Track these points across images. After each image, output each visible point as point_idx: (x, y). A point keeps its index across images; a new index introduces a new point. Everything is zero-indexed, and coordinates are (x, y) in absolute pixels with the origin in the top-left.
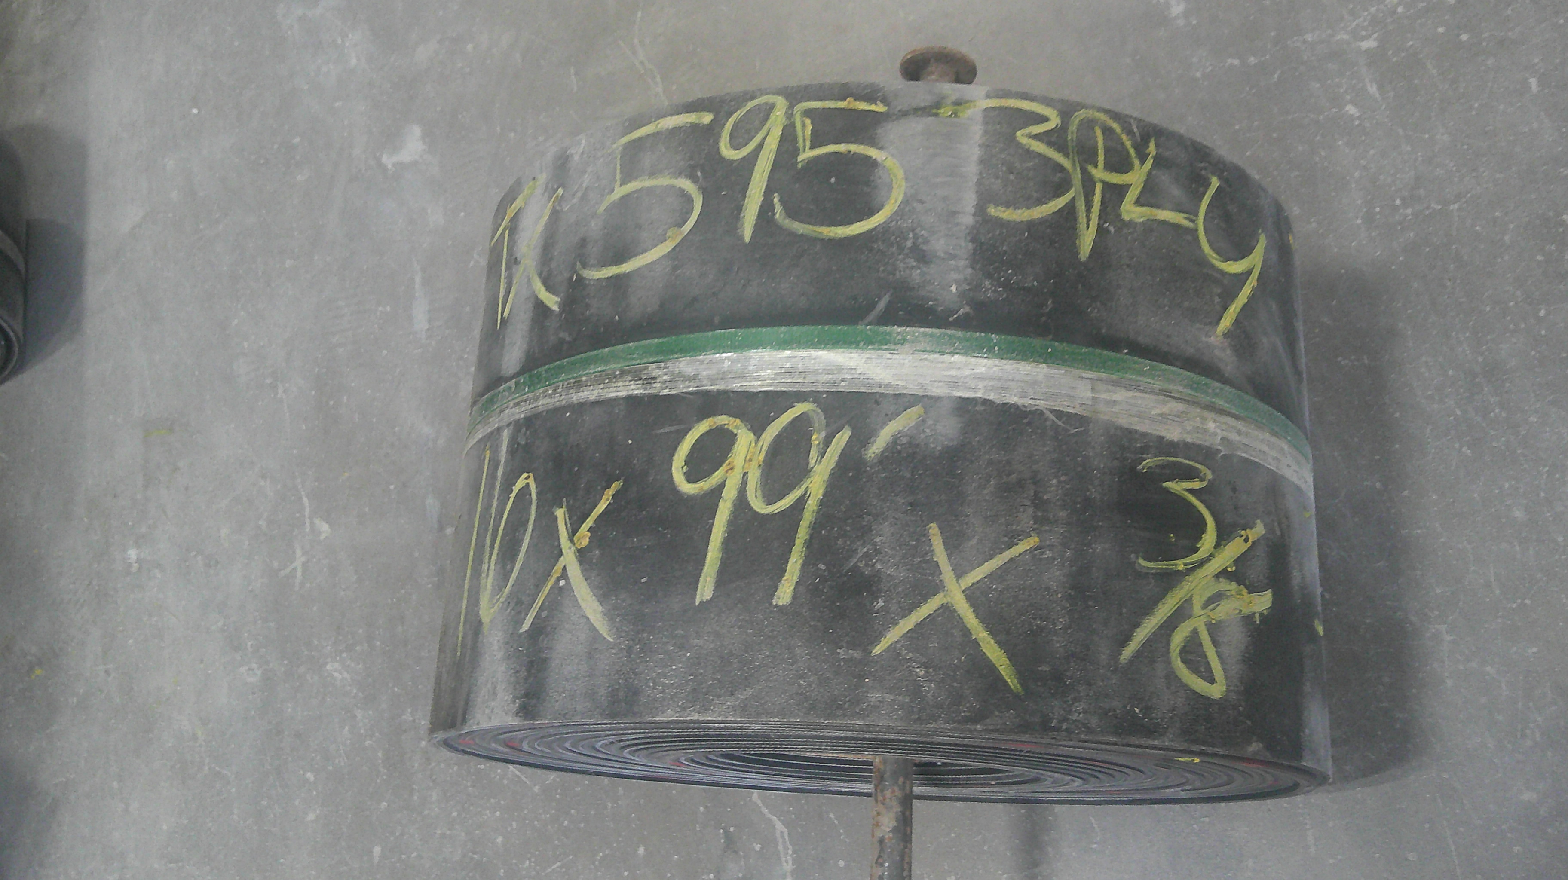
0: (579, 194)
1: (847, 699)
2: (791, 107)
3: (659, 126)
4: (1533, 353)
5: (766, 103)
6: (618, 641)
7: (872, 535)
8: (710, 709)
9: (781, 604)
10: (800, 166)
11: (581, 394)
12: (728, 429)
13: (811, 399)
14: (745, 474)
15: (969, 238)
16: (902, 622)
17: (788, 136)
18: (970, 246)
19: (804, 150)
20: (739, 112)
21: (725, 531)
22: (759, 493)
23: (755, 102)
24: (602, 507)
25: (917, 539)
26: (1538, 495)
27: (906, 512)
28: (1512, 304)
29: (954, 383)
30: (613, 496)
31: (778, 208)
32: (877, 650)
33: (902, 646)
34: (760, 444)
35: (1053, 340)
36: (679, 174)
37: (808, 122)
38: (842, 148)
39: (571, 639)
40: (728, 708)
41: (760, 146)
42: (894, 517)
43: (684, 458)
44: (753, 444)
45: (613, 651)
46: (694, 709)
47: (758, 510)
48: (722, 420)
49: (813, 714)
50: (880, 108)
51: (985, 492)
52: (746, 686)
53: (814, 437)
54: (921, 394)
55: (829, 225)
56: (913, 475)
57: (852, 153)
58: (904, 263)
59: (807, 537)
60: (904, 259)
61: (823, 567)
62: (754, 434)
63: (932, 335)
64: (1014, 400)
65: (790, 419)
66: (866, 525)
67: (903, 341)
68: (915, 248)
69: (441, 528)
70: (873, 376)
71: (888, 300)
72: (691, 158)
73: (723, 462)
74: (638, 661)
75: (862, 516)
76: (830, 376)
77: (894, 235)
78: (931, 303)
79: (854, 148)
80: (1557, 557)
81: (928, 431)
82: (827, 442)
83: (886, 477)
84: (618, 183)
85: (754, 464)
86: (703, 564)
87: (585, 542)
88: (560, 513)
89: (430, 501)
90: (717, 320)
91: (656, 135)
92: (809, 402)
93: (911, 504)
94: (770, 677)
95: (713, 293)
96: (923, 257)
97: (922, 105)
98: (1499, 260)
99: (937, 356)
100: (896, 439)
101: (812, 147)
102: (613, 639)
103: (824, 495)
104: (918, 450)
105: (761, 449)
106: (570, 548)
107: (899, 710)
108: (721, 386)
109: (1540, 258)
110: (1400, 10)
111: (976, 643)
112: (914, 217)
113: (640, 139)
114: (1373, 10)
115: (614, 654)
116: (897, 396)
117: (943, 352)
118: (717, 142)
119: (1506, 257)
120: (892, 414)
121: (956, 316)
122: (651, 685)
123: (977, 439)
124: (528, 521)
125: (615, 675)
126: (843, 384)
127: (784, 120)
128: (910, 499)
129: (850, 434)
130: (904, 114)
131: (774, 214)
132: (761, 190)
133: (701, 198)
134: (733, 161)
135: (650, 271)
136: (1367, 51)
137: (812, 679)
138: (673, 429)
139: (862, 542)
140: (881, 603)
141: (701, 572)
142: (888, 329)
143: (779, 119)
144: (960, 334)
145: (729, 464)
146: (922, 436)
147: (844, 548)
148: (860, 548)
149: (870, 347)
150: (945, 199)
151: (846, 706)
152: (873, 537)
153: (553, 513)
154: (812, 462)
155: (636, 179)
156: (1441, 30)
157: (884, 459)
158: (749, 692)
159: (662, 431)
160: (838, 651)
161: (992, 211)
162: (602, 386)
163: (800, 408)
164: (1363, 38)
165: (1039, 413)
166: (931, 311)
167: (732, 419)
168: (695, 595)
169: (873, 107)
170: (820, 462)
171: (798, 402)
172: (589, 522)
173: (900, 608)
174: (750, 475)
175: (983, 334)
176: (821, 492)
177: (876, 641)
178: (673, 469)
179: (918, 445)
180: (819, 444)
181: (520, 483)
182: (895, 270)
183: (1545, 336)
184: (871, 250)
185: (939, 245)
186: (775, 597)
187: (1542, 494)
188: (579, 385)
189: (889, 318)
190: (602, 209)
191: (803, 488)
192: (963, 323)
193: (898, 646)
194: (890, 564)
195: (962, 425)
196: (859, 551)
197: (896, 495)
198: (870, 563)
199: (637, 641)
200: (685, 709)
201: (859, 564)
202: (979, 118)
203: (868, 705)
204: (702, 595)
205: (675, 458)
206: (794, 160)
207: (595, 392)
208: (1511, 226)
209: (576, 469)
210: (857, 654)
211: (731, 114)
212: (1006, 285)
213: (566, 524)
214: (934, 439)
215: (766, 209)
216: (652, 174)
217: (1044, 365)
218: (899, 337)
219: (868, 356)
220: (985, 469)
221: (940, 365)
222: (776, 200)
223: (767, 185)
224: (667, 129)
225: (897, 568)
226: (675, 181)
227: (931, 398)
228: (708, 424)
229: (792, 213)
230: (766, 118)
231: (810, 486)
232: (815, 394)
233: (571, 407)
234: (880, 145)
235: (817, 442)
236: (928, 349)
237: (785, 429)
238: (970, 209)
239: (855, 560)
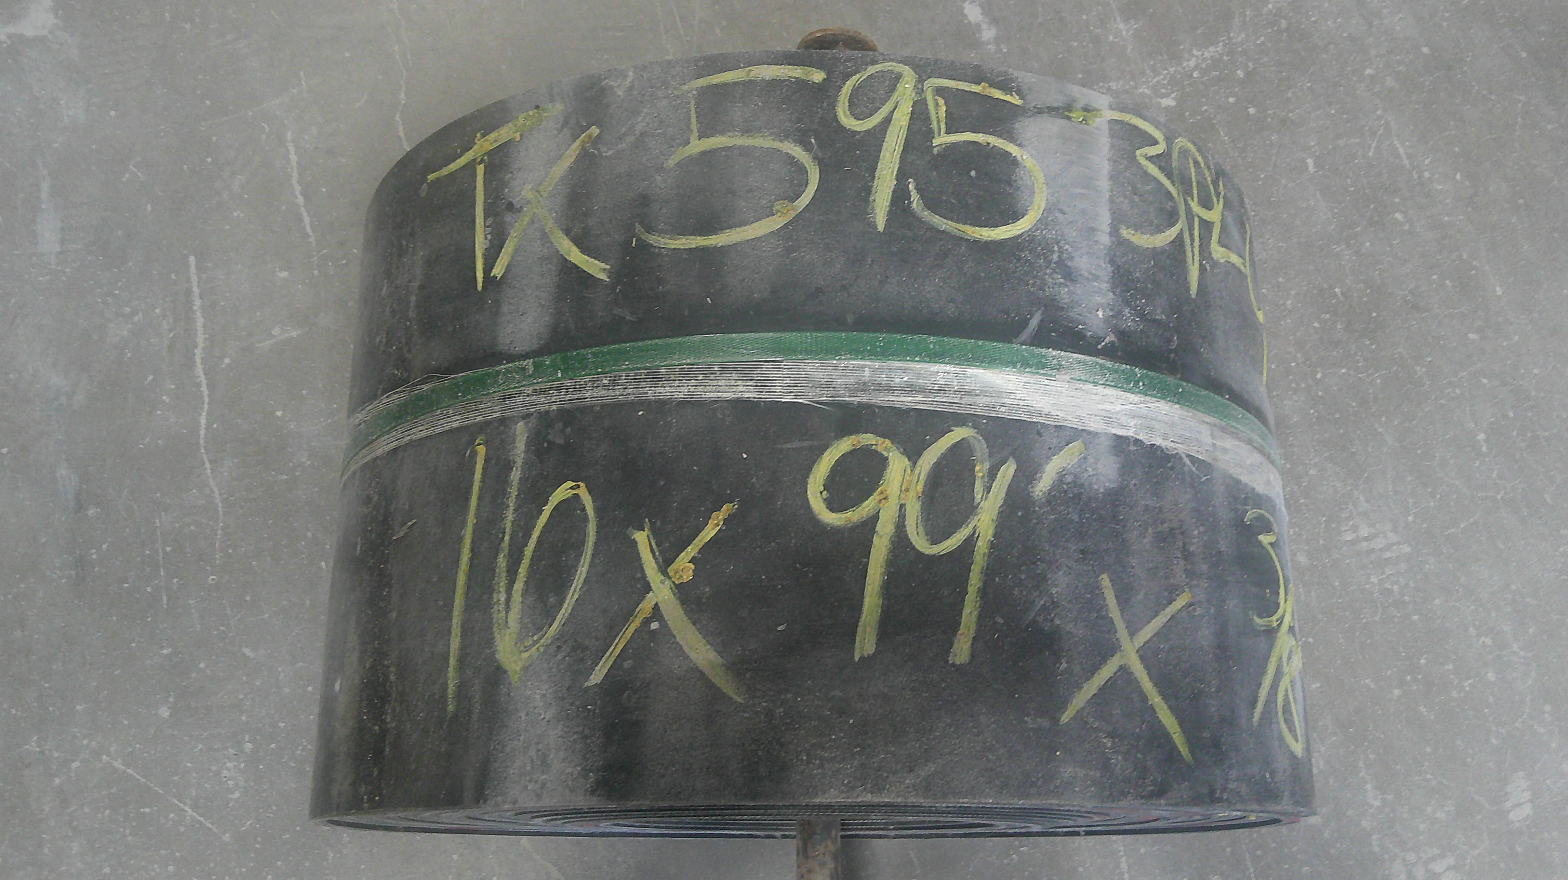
0: (631, 139)
1: (1040, 775)
2: (921, 81)
3: (752, 74)
4: (1312, 411)
5: (892, 72)
6: (751, 702)
7: (1048, 585)
8: (884, 789)
9: (958, 663)
10: (935, 151)
11: (658, 390)
12: (876, 452)
13: (970, 424)
14: (902, 506)
15: (1108, 259)
16: (1085, 686)
17: (919, 114)
18: (1110, 269)
19: (939, 134)
20: (858, 76)
21: (884, 573)
22: (921, 530)
23: (878, 67)
24: (709, 533)
25: (1092, 591)
26: (1318, 542)
27: (1077, 561)
28: (1293, 364)
29: (1108, 419)
30: (725, 520)
31: (915, 196)
32: (1065, 718)
33: (1088, 713)
34: (917, 472)
35: (1181, 379)
36: (786, 136)
37: (941, 102)
38: (980, 138)
39: (677, 698)
40: (908, 787)
41: (888, 120)
42: (1067, 566)
43: (822, 482)
44: (909, 471)
45: (746, 715)
46: (865, 789)
47: (921, 550)
48: (868, 439)
49: (1006, 793)
50: (1015, 100)
51: (1145, 541)
52: (927, 761)
53: (977, 468)
54: (1080, 428)
55: (973, 225)
56: (1081, 520)
57: (991, 146)
58: (1052, 279)
59: (980, 584)
60: (1052, 274)
61: (1000, 620)
62: (909, 460)
63: (1085, 363)
64: (1158, 441)
65: (949, 445)
66: (1041, 574)
67: (1059, 368)
68: (1061, 263)
69: (80, 507)
70: (1033, 403)
71: (1040, 318)
72: (799, 120)
73: (875, 490)
74: (783, 728)
75: (1036, 562)
76: (989, 399)
77: (1040, 246)
78: (1080, 327)
79: (993, 140)
80: (1334, 600)
81: (1090, 469)
82: (992, 474)
83: (1055, 519)
84: (695, 134)
85: (912, 494)
86: (860, 611)
87: (688, 576)
88: (642, 538)
89: (63, 472)
90: (850, 318)
91: (749, 84)
92: (968, 426)
93: (1082, 552)
94: (954, 750)
95: (844, 286)
96: (1070, 276)
97: (1056, 105)
98: (1282, 323)
99: (1091, 386)
100: (1061, 476)
101: (948, 132)
102: (745, 699)
103: (995, 536)
104: (1083, 491)
105: (919, 478)
106: (662, 582)
107: (1092, 787)
108: (863, 398)
109: (1316, 325)
110: (1195, 74)
111: (1152, 708)
112: (1057, 227)
113: (724, 86)
114: (1172, 70)
115: (747, 718)
116: (1058, 427)
117: (1095, 383)
118: (833, 106)
119: (1289, 321)
120: (1055, 447)
121: (1103, 344)
122: (805, 758)
123: (1133, 482)
124: (583, 543)
125: (750, 745)
126: (1003, 410)
127: (913, 95)
128: (1081, 545)
129: (1015, 467)
130: (1040, 111)
131: (910, 203)
132: (893, 172)
133: (818, 170)
134: (855, 133)
135: (753, 249)
136: (1167, 109)
137: (1001, 751)
138: (806, 444)
139: (1038, 592)
140: (1064, 665)
141: (858, 622)
142: (1043, 351)
143: (908, 93)
144: (1109, 364)
145: (882, 493)
146: (1086, 475)
147: (1021, 599)
148: (1037, 600)
149: (1027, 370)
150: (1083, 212)
151: (1040, 783)
152: (1049, 588)
153: (629, 538)
154: (978, 497)
155: (722, 133)
156: (1231, 100)
157: (1051, 499)
158: (932, 768)
159: (789, 446)
160: (1026, 718)
161: (1126, 233)
162: (693, 382)
163: (958, 434)
164: (1163, 96)
165: (1177, 457)
166: (1081, 335)
167: (880, 440)
168: (854, 649)
169: (1008, 98)
170: (986, 498)
171: (956, 426)
172: (691, 551)
173: (1083, 669)
174: (908, 508)
175: (1128, 367)
176: (991, 532)
177: (1062, 707)
178: (808, 492)
179: (1083, 485)
180: (983, 477)
181: (562, 493)
182: (1045, 285)
183: (1321, 397)
184: (1019, 259)
185: (1082, 263)
186: (951, 655)
187: (1321, 542)
188: (656, 379)
189: (1041, 339)
190: (671, 162)
191: (971, 526)
192: (1109, 353)
193: (1085, 714)
194: (1068, 619)
195: (1118, 466)
196: (1036, 603)
197: (1067, 541)
198: (1049, 617)
199: (779, 703)
200: (853, 788)
201: (1038, 618)
202: (1105, 128)
203: (1061, 783)
204: (862, 649)
205: (811, 480)
206: (928, 143)
207: (685, 390)
208: (1293, 292)
209: (662, 483)
210: (1045, 723)
211: (848, 76)
212: (1142, 315)
213: (652, 550)
214: (1097, 479)
215: (900, 197)
216: (747, 131)
217: (1177, 406)
218: (1055, 362)
219: (1025, 380)
220: (1143, 515)
221: (1094, 397)
222: (911, 187)
223: (899, 168)
224: (763, 80)
225: (1076, 625)
226: (781, 145)
227: (1090, 433)
228: (849, 442)
229: (931, 205)
230: (892, 89)
231: (978, 525)
232: (974, 418)
233: (646, 404)
234: (1018, 142)
235: (981, 474)
236: (1083, 378)
237: (944, 457)
238: (1106, 228)
239: (1033, 614)
